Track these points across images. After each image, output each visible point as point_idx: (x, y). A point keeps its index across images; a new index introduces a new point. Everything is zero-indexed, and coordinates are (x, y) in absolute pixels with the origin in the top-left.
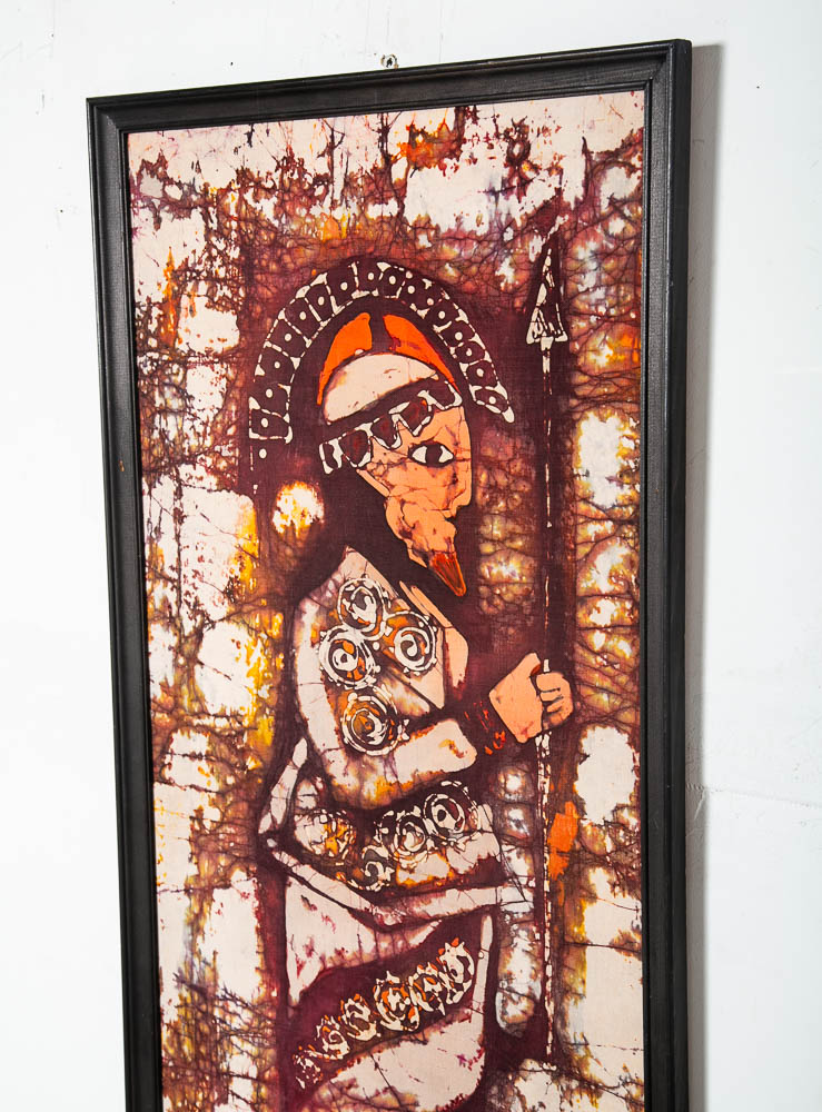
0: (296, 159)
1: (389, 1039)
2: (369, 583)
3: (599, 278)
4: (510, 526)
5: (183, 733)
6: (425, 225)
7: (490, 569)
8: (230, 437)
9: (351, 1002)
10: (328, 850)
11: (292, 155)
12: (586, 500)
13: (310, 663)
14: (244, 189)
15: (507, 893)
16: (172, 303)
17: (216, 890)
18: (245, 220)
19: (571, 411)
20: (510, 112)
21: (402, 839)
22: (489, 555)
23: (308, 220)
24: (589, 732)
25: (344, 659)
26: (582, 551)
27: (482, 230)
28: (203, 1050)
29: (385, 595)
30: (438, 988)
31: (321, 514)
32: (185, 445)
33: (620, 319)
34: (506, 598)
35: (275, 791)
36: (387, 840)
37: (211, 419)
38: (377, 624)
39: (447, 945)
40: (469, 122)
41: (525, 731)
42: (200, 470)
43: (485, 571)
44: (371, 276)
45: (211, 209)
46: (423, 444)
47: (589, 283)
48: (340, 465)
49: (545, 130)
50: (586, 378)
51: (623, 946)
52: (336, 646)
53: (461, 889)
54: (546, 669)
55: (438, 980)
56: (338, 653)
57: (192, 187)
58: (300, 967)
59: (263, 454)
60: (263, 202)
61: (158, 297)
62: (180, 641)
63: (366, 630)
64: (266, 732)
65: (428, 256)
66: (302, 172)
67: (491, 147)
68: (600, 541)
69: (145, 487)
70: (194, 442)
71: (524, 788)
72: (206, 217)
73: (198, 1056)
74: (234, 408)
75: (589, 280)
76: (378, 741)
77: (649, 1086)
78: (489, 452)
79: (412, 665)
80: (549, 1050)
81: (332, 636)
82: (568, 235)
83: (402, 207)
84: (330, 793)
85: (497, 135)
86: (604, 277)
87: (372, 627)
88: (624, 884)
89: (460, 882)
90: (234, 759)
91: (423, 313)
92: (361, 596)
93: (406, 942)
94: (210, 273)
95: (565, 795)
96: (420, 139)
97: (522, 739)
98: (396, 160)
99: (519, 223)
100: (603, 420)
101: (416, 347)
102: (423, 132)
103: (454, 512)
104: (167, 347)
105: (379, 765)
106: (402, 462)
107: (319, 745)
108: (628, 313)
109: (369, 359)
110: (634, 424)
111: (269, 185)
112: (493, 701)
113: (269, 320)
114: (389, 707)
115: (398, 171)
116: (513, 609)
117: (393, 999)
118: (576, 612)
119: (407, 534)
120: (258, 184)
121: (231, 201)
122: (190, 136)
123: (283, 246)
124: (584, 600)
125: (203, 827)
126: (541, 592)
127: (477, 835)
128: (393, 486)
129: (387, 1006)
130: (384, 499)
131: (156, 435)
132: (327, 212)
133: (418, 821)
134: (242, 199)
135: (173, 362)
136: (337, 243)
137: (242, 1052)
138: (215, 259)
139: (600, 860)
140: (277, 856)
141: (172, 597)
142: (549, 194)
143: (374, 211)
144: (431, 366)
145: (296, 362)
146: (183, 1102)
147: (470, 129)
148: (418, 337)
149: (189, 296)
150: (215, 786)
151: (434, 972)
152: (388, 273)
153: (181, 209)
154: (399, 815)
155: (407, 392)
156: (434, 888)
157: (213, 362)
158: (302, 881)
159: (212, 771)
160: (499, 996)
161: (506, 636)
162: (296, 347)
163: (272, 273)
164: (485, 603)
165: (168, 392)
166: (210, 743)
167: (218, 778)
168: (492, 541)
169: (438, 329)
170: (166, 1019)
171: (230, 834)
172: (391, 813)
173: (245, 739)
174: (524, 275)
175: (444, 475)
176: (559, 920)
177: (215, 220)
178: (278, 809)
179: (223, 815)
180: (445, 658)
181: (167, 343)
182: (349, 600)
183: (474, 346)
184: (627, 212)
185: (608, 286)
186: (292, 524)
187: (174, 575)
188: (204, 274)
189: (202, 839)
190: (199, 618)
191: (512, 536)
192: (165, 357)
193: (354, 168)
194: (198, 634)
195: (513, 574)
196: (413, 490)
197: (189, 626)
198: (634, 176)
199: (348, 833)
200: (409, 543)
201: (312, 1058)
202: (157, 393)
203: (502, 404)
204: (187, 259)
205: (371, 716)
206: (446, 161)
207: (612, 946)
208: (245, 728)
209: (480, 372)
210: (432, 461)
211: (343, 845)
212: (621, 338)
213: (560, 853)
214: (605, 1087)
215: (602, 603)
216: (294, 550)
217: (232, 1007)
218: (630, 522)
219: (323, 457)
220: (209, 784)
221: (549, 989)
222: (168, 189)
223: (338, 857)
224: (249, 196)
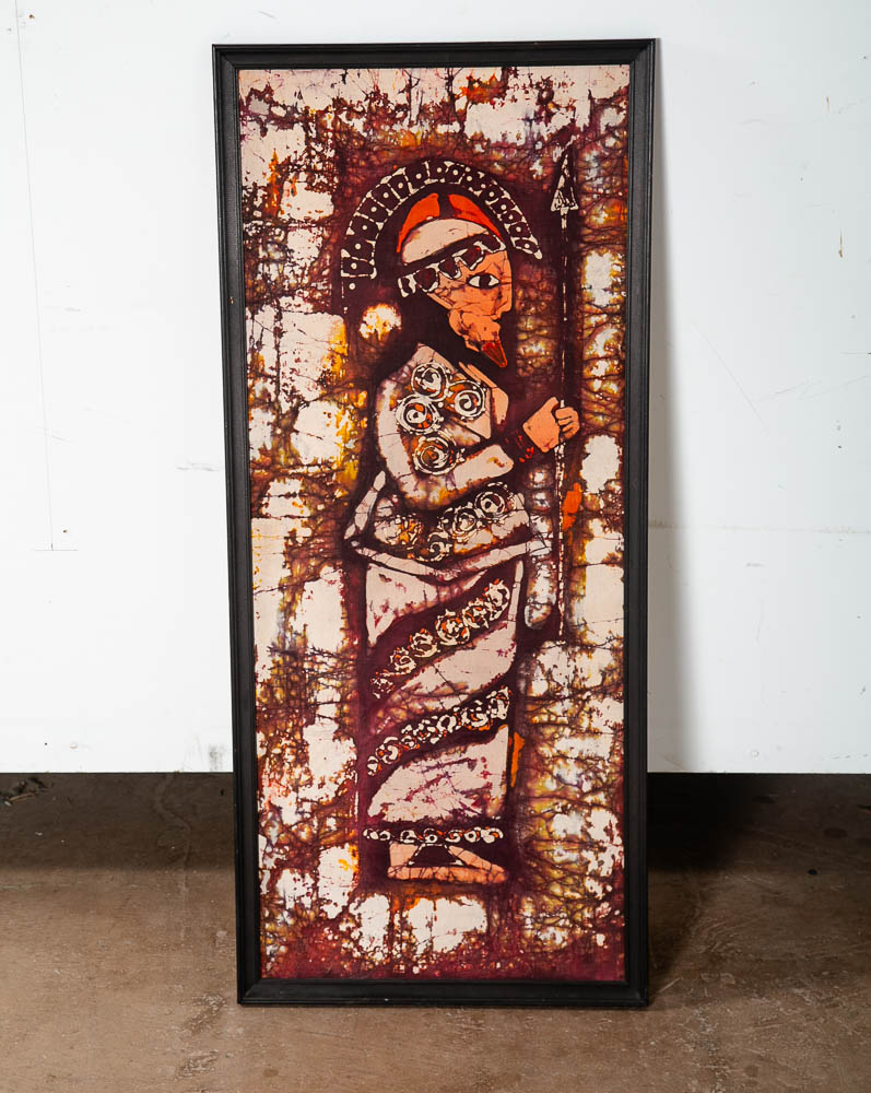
0: (381, 93)
1: (447, 651)
2: (436, 365)
3: (599, 172)
4: (539, 322)
5: (279, 481)
6: (479, 138)
7: (524, 349)
8: (325, 276)
9: (418, 635)
10: (401, 541)
11: (379, 91)
12: (589, 303)
13: (388, 421)
14: (339, 111)
15: (534, 545)
16: (275, 187)
17: (307, 584)
18: (340, 132)
19: (581, 250)
20: (539, 73)
21: (458, 524)
22: (523, 341)
23: (391, 133)
24: (590, 440)
25: (416, 416)
26: (587, 333)
27: (521, 142)
28: (293, 693)
29: (448, 371)
30: (484, 612)
31: (399, 324)
32: (286, 284)
33: (611, 196)
34: (535, 366)
35: (358, 510)
36: (447, 527)
37: (309, 265)
38: (442, 391)
39: (491, 585)
40: (511, 76)
41: (547, 445)
42: (298, 300)
43: (522, 351)
44: (439, 170)
45: (310, 124)
46: (477, 275)
47: (593, 175)
48: (414, 291)
49: (564, 84)
50: (590, 231)
51: (611, 561)
52: (408, 408)
53: (501, 548)
54: (562, 405)
55: (484, 607)
56: (411, 413)
57: (294, 109)
58: (377, 621)
59: (352, 286)
60: (354, 120)
61: (264, 182)
62: (278, 417)
63: (432, 395)
64: (352, 470)
65: (481, 158)
66: (386, 102)
67: (527, 92)
68: (599, 327)
69: (248, 314)
70: (293, 281)
71: (546, 480)
72: (306, 129)
73: (288, 698)
74: (328, 257)
75: (593, 173)
76: (442, 465)
77: (626, 639)
78: (525, 278)
79: (468, 414)
80: (560, 633)
81: (406, 402)
82: (579, 147)
83: (463, 127)
84: (403, 504)
85: (531, 85)
86: (602, 172)
87: (437, 393)
88: (612, 525)
89: (500, 544)
90: (324, 492)
91: (478, 193)
92: (429, 374)
93: (461, 589)
94: (309, 167)
95: (574, 479)
96: (476, 85)
97: (545, 450)
98: (458, 98)
99: (546, 139)
100: (601, 255)
101: (473, 214)
102: (478, 81)
103: (499, 316)
104: (270, 217)
105: (442, 481)
106: (461, 287)
107: (395, 474)
108: (617, 193)
109: (436, 222)
110: (620, 257)
111: (360, 109)
112: (526, 430)
113: (358, 199)
114: (450, 443)
115: (460, 104)
116: (540, 372)
117: (450, 627)
118: (582, 370)
119: (464, 332)
120: (351, 109)
121: (329, 119)
122: (294, 74)
123: (370, 150)
124: (587, 362)
125: (295, 542)
126: (559, 360)
127: (513, 513)
128: (454, 303)
129: (446, 631)
130: (448, 311)
131: (259, 277)
132: (406, 128)
133: (471, 512)
134: (337, 118)
135: (276, 227)
136: (413, 148)
137: (328, 687)
138: (314, 157)
139: (596, 514)
140: (360, 551)
141: (271, 388)
142: (567, 122)
143: (442, 129)
144: (484, 226)
145: (380, 225)
146: (275, 732)
147: (512, 81)
148: (474, 208)
149: (291, 182)
150: (307, 512)
151: (481, 603)
152: (452, 168)
153: (285, 123)
154: (457, 510)
155: (466, 243)
156: (482, 551)
157: (311, 227)
158: (380, 564)
159: (305, 504)
160: (527, 608)
161: (535, 389)
162: (381, 215)
163: (362, 167)
164: (521, 371)
165: (271, 248)
166: (303, 485)
167: (310, 508)
168: (527, 332)
169: (488, 203)
170: (260, 680)
171: (321, 543)
172: (451, 509)
173: (334, 478)
174: (549, 170)
175: (492, 294)
176: (569, 554)
177: (314, 131)
178: (361, 520)
179: (314, 531)
180: (492, 407)
181: (271, 213)
182: (420, 377)
183: (515, 213)
184: (617, 134)
185: (605, 177)
186: (376, 331)
187: (274, 373)
188: (305, 167)
189: (295, 550)
190: (295, 401)
191: (540, 328)
192: (268, 224)
193: (426, 101)
194: (294, 412)
195: (541, 351)
196: (469, 304)
197: (286, 407)
198: (622, 113)
199: (416, 528)
200: (466, 338)
201: (386, 678)
202: (260, 249)
203: (533, 248)
204: (289, 157)
205: (436, 450)
206: (495, 99)
207: (603, 563)
208: (334, 471)
209: (519, 229)
210: (484, 284)
211: (412, 536)
212: (613, 207)
213: (570, 514)
214: (597, 646)
215: (599, 363)
216: (377, 348)
217: (319, 658)
218: (618, 314)
219: (401, 286)
220: (302, 512)
221: (561, 596)
222: (274, 110)
223: (409, 544)
224: (343, 116)
